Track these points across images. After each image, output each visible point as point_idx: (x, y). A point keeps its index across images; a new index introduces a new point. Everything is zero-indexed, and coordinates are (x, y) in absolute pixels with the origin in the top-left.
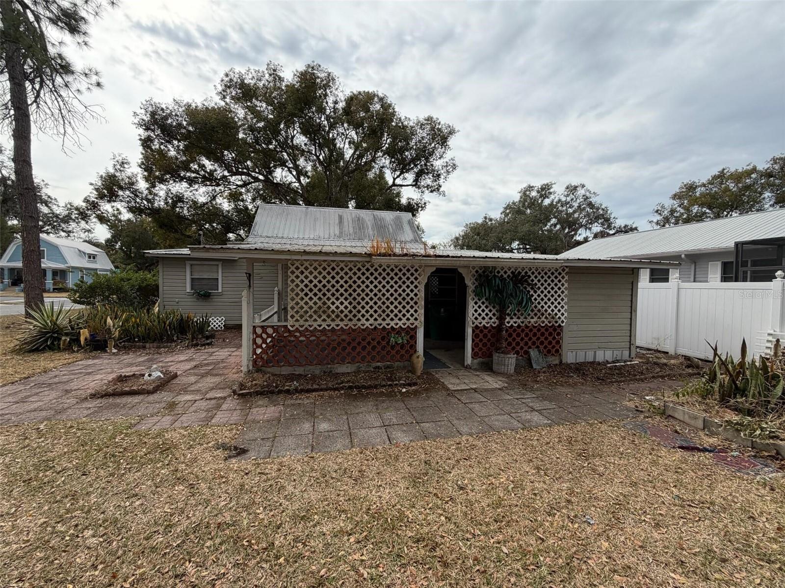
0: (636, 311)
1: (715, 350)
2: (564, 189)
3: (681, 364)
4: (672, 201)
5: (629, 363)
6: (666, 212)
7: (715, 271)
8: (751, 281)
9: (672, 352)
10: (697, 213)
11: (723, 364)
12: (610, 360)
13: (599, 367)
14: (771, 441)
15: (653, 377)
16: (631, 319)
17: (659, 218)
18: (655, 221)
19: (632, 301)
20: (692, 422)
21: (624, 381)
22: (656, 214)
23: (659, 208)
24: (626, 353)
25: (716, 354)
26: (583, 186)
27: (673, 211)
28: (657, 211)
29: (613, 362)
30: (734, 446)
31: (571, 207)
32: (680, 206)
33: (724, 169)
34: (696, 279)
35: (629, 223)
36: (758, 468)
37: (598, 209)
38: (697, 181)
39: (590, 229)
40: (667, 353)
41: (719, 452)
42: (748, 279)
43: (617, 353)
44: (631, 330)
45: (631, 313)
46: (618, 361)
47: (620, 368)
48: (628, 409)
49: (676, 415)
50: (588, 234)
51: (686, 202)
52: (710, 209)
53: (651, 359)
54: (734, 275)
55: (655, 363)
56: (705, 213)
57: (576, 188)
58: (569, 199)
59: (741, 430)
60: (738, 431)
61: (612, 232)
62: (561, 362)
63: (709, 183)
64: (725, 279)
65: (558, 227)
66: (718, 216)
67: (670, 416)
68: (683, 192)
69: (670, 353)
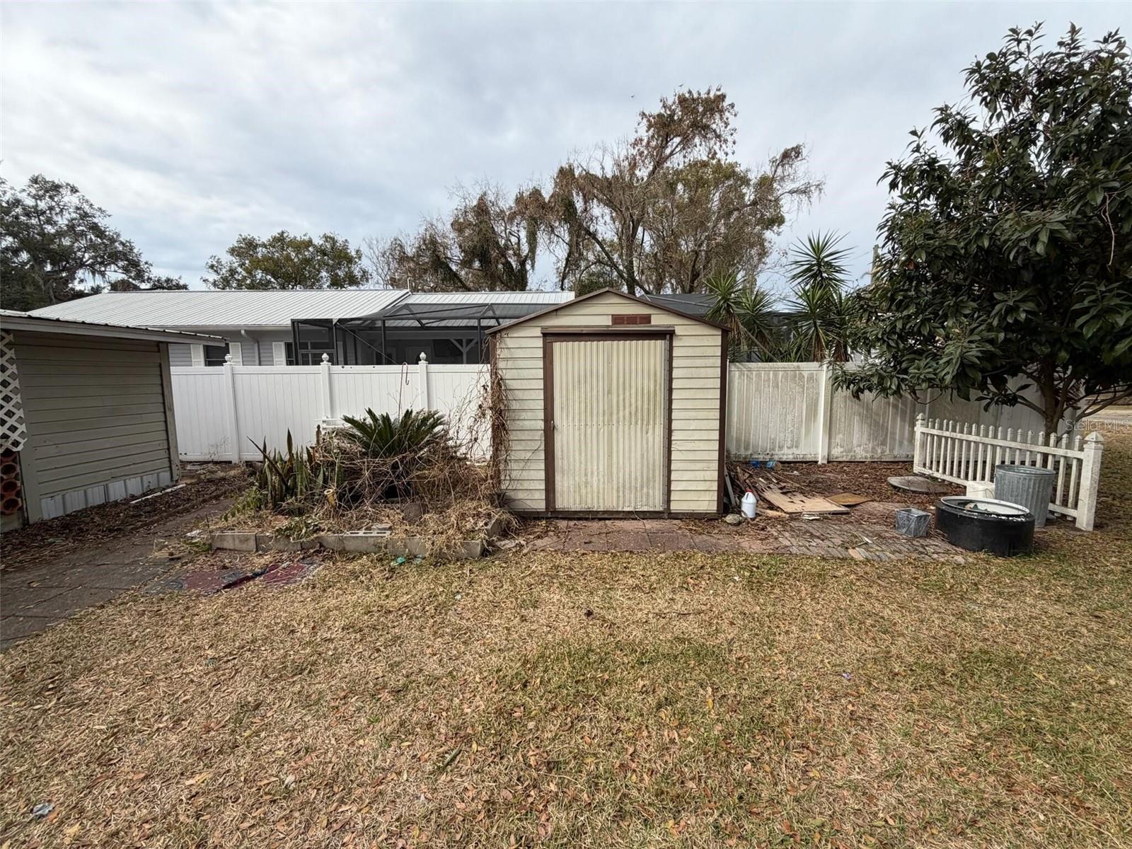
0: (172, 410)
1: (264, 451)
2: (27, 182)
3: (243, 473)
4: (231, 258)
5: (169, 490)
6: (224, 271)
7: (280, 353)
8: (313, 364)
9: (235, 459)
10: (261, 279)
11: (273, 464)
12: (137, 493)
13: (113, 511)
14: (315, 535)
15: (204, 501)
16: (166, 422)
17: (216, 277)
18: (211, 280)
19: (163, 394)
20: (244, 547)
21: (157, 521)
22: (210, 270)
23: (215, 263)
24: (165, 476)
25: (265, 457)
26: (74, 190)
27: (233, 272)
28: (212, 267)
29: (144, 495)
30: (285, 555)
31: (49, 221)
32: (241, 266)
33: (283, 232)
34: (262, 363)
35: (174, 276)
36: (305, 569)
37: (113, 241)
38: (257, 239)
39: (103, 274)
40: (230, 462)
41: (270, 571)
42: (310, 363)
43: (150, 480)
44: (168, 440)
45: (165, 412)
46: (152, 491)
47: (155, 500)
48: (156, 563)
49: (226, 545)
50: (99, 281)
51: (247, 262)
52: (274, 277)
53: (202, 477)
54: (294, 359)
55: (210, 481)
56: (269, 282)
57: (56, 188)
58: (42, 205)
59: (290, 536)
60: (288, 537)
61: (143, 286)
62: (26, 523)
63: (270, 245)
64: (290, 363)
65: (24, 256)
66: (283, 288)
67: (218, 549)
68: (242, 247)
69: (233, 462)
